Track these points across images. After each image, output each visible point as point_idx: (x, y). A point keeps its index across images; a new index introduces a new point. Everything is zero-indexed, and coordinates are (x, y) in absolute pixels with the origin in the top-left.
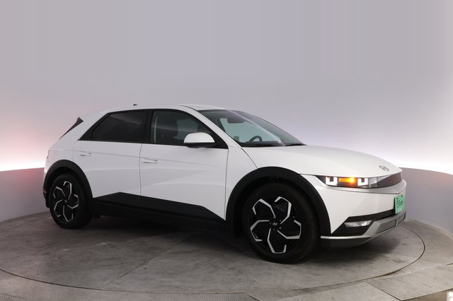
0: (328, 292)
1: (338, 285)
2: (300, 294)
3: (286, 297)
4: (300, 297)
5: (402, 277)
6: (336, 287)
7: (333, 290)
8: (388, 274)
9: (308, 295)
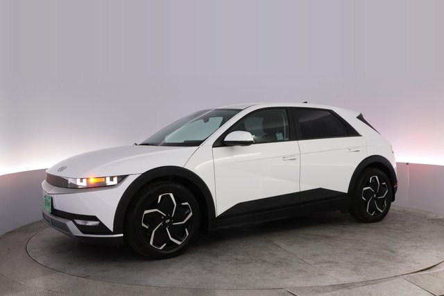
0: (365, 287)
1: (375, 282)
2: (338, 289)
3: (324, 292)
4: (338, 292)
5: (437, 273)
6: (372, 282)
7: (370, 286)
8: (422, 270)
9: (346, 291)
